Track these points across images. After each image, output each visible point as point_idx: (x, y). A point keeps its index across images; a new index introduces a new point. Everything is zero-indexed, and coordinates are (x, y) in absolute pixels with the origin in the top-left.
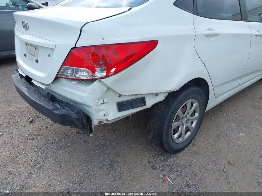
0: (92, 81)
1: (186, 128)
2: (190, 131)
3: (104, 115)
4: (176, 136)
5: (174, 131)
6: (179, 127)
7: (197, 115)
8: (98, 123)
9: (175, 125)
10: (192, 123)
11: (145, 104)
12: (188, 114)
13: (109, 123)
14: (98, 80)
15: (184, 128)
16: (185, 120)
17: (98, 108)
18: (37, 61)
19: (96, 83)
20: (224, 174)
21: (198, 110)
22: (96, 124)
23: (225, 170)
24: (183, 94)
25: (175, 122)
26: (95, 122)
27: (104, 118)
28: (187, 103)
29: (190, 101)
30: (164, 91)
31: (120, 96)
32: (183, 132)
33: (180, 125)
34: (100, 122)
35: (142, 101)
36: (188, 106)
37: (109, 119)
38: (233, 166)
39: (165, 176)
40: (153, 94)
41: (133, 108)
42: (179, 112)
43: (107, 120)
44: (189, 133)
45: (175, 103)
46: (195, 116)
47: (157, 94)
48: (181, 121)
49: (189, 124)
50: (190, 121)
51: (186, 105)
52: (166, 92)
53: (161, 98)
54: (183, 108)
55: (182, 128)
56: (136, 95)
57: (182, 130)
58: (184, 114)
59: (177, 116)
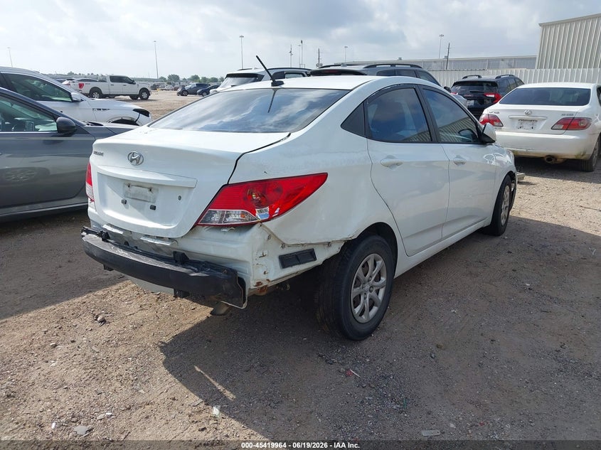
0: (250, 226)
1: (370, 299)
2: (376, 306)
3: (265, 273)
4: (357, 310)
5: (354, 302)
6: (360, 296)
7: (383, 279)
8: (256, 286)
9: (355, 291)
10: (378, 292)
11: (315, 259)
12: (371, 277)
13: (270, 285)
14: (259, 224)
15: (367, 299)
16: (367, 287)
17: (256, 262)
18: (153, 208)
19: (255, 228)
20: (433, 360)
21: (384, 273)
22: (252, 287)
23: (433, 356)
24: (362, 245)
25: (355, 287)
26: (251, 284)
27: (265, 277)
28: (369, 259)
29: (372, 256)
30: (338, 239)
31: (283, 245)
32: (367, 306)
33: (362, 292)
34: (259, 284)
35: (310, 255)
36: (371, 264)
37: (271, 279)
38: (444, 349)
39: (348, 370)
40: (324, 244)
41: (300, 263)
42: (360, 271)
43: (268, 280)
44: (375, 309)
45: (354, 258)
46: (381, 282)
47: (329, 244)
48: (363, 288)
49: (374, 293)
50: (375, 289)
51: (366, 262)
52: (341, 241)
53: (335, 250)
54: (363, 266)
55: (365, 298)
56: (303, 245)
57: (364, 301)
58: (365, 275)
59: (357, 278)
